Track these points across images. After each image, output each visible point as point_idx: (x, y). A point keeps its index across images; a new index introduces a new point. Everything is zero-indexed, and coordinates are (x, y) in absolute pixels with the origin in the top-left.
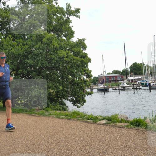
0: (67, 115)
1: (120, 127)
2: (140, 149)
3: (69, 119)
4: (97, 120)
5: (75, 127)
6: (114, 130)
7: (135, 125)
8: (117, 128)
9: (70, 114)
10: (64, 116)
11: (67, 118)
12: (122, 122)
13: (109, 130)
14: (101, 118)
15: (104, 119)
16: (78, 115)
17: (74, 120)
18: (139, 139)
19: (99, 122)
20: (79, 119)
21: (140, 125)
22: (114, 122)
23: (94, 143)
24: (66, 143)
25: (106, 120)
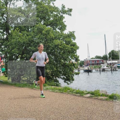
0: (60, 90)
1: (101, 100)
2: (117, 117)
3: (62, 93)
4: (83, 94)
5: (66, 99)
6: (96, 102)
7: (113, 99)
8: (99, 101)
9: (62, 89)
10: (58, 90)
11: (60, 92)
12: (103, 96)
13: (93, 102)
14: (86, 92)
15: (89, 93)
16: (68, 90)
17: (65, 94)
19: (85, 96)
20: (69, 93)
21: (117, 99)
22: (97, 96)
23: (81, 112)
24: (60, 111)
25: (90, 94)
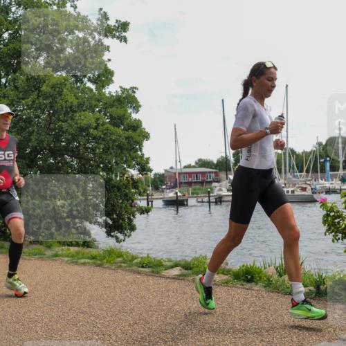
0: (93, 258)
2: (253, 331)
3: (99, 266)
4: (162, 268)
5: (111, 283)
7: (244, 280)
9: (100, 256)
10: (88, 258)
11: (94, 263)
13: (188, 290)
14: (169, 264)
15: (176, 265)
16: (118, 257)
17: (110, 269)
18: (252, 309)
19: (165, 273)
20: (120, 266)
21: (255, 280)
22: (198, 273)
23: (154, 318)
24: (92, 318)
25: (179, 268)
